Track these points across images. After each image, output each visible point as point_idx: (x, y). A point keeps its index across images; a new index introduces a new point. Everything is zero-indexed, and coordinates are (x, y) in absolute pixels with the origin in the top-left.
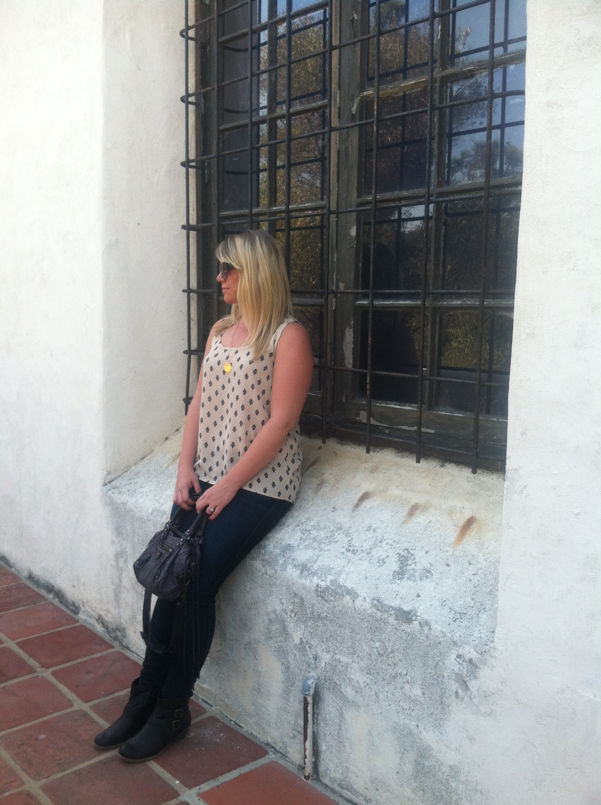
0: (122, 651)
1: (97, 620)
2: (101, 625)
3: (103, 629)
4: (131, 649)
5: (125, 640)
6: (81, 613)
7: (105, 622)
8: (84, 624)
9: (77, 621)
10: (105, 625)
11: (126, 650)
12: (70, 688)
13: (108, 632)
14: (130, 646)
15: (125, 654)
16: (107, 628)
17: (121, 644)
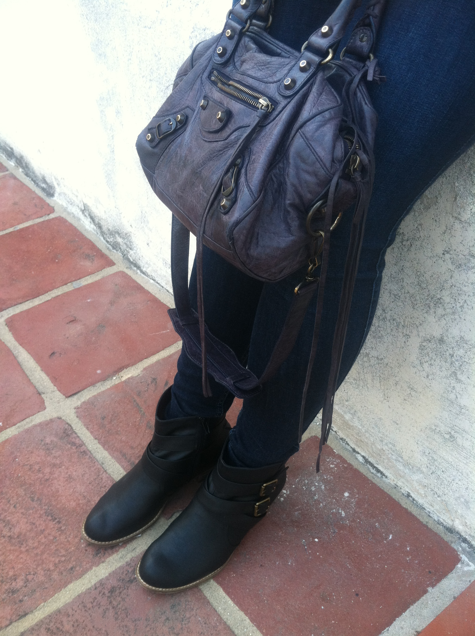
0: (129, 272)
1: (83, 211)
2: (89, 220)
3: (92, 226)
4: (144, 270)
5: (131, 252)
6: (56, 195)
7: (95, 217)
8: (64, 215)
9: (52, 210)
10: (97, 223)
11: (135, 268)
12: (38, 359)
13: (103, 233)
14: (141, 263)
15: (134, 277)
16: (100, 227)
17: (125, 257)
